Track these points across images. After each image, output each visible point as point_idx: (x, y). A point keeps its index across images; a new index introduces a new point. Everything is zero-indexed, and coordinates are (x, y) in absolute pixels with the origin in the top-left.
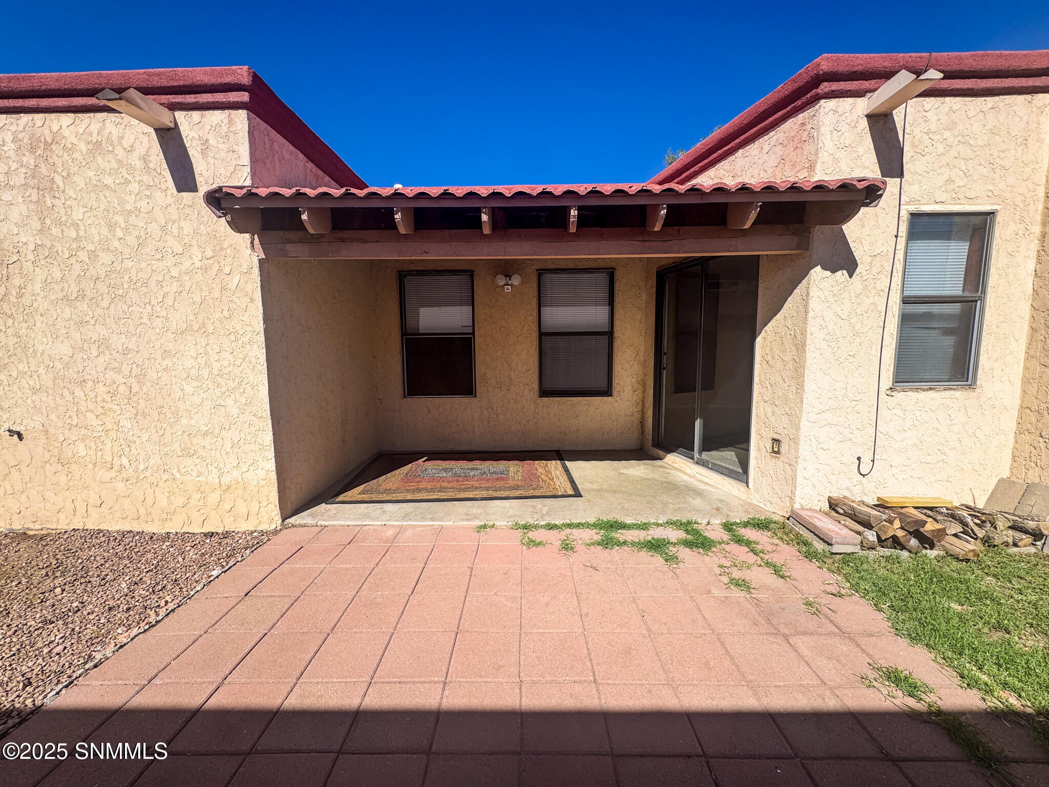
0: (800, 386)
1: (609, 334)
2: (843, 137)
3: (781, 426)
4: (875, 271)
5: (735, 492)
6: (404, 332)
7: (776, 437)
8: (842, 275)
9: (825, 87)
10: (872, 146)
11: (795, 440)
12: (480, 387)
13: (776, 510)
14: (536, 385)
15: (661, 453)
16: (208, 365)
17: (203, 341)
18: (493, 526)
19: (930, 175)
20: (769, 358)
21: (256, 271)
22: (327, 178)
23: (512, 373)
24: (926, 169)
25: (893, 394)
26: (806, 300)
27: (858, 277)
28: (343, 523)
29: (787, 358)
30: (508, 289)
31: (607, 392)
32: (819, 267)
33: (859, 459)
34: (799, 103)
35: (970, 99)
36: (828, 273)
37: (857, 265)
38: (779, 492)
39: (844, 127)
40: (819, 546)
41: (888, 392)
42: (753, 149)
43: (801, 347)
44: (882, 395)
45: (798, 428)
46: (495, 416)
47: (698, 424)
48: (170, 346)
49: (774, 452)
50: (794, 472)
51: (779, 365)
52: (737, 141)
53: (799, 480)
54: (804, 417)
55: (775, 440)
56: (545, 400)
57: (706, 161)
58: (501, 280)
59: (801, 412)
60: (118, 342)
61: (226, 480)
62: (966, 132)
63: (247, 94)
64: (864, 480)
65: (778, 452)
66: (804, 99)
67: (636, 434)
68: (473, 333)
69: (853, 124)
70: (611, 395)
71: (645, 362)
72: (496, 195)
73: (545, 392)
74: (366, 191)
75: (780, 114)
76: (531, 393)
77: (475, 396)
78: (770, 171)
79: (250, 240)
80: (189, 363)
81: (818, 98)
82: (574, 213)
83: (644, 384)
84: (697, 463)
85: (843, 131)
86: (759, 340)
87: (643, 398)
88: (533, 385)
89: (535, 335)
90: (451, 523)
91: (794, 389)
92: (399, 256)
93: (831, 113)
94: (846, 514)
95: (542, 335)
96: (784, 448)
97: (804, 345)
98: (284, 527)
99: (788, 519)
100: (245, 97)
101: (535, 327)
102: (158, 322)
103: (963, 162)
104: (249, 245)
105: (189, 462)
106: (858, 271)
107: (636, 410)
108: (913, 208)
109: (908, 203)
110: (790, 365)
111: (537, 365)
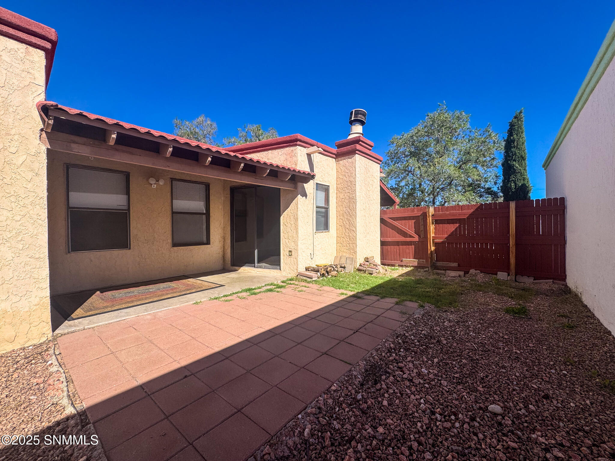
0: (297, 232)
1: (208, 214)
2: (302, 158)
3: (292, 246)
5: (275, 274)
7: (290, 250)
8: (304, 198)
9: (298, 143)
10: (308, 162)
11: (297, 250)
12: (133, 242)
13: (293, 275)
14: (170, 241)
15: (237, 268)
18: (201, 302)
20: (286, 223)
21: (44, 156)
23: (155, 234)
24: (318, 172)
26: (297, 204)
27: (308, 199)
28: (107, 322)
29: (292, 223)
30: (154, 186)
31: (208, 243)
32: (299, 195)
33: (311, 254)
34: (291, 144)
36: (301, 197)
37: (307, 195)
38: (293, 269)
39: (302, 155)
40: (309, 280)
41: (315, 233)
42: (275, 152)
43: (296, 219)
45: (297, 246)
46: (144, 260)
47: (256, 251)
49: (290, 255)
50: (297, 260)
51: (289, 225)
52: (269, 147)
53: (299, 262)
54: (299, 242)
55: (290, 251)
56: (175, 248)
57: (256, 150)
58: (152, 181)
59: (298, 240)
63: (50, 44)
64: (312, 260)
65: (291, 255)
66: (292, 144)
67: (221, 262)
68: (129, 209)
69: (304, 155)
70: (210, 244)
71: (224, 228)
73: (175, 245)
75: (285, 145)
76: (167, 245)
77: (130, 249)
78: (282, 162)
79: (39, 135)
81: (296, 145)
82: (242, 165)
83: (224, 238)
84: (257, 268)
86: (282, 217)
87: (224, 244)
88: (169, 241)
89: (169, 213)
90: (179, 306)
91: (295, 233)
92: (152, 165)
93: (300, 150)
94: (312, 271)
95: (173, 213)
96: (293, 253)
97: (297, 219)
98: (55, 337)
99: (297, 276)
100: (49, 46)
101: (169, 208)
103: (323, 171)
104: (39, 138)
106: (307, 197)
107: (220, 251)
108: (316, 182)
109: (315, 180)
110: (293, 225)
111: (170, 228)
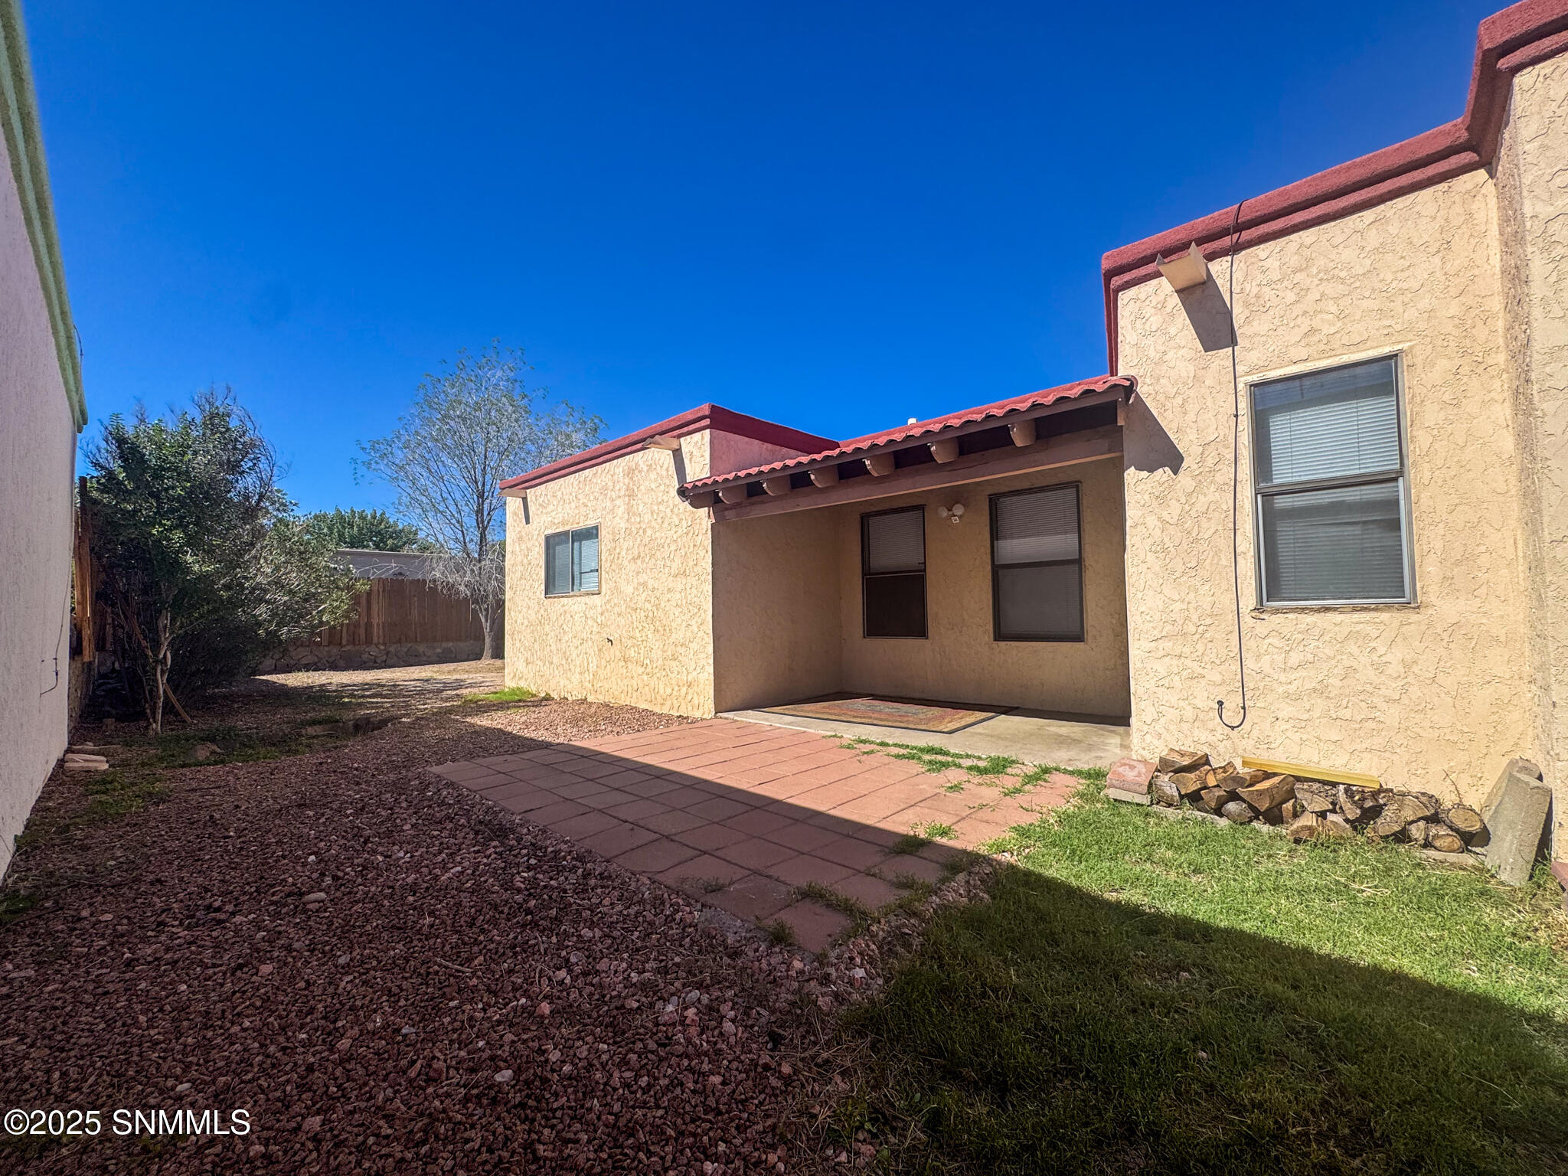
0: (1128, 610)
1: (1078, 562)
2: (1148, 323)
4: (1210, 462)
6: (866, 571)
8: (1163, 474)
9: (1116, 281)
10: (1188, 321)
12: (932, 628)
14: (990, 627)
16: (686, 597)
17: (684, 581)
18: (839, 737)
19: (1280, 331)
21: (709, 532)
22: (785, 450)
23: (964, 612)
24: (1272, 326)
25: (1262, 616)
27: (1188, 473)
30: (956, 520)
31: (1078, 636)
32: (1133, 468)
33: (1220, 703)
35: (1333, 224)
36: (1145, 474)
37: (1182, 459)
39: (1148, 311)
41: (1254, 614)
44: (1247, 620)
46: (948, 661)
48: (671, 585)
53: (1137, 723)
54: (1134, 646)
56: (1002, 644)
58: (943, 512)
60: (651, 583)
61: (690, 678)
62: (1331, 264)
63: (707, 420)
64: (1234, 734)
68: (925, 570)
69: (1159, 306)
70: (1083, 641)
72: (874, 446)
73: (1001, 636)
74: (837, 451)
76: (986, 637)
77: (927, 638)
79: (708, 512)
80: (678, 596)
81: (1116, 292)
85: (1147, 317)
88: (987, 627)
89: (989, 568)
93: (1132, 302)
95: (995, 568)
98: (716, 717)
100: (706, 423)
101: (988, 560)
102: (667, 569)
103: (1332, 302)
104: (707, 515)
105: (674, 664)
106: (1185, 465)
108: (1255, 378)
109: (1248, 373)
111: (990, 602)
